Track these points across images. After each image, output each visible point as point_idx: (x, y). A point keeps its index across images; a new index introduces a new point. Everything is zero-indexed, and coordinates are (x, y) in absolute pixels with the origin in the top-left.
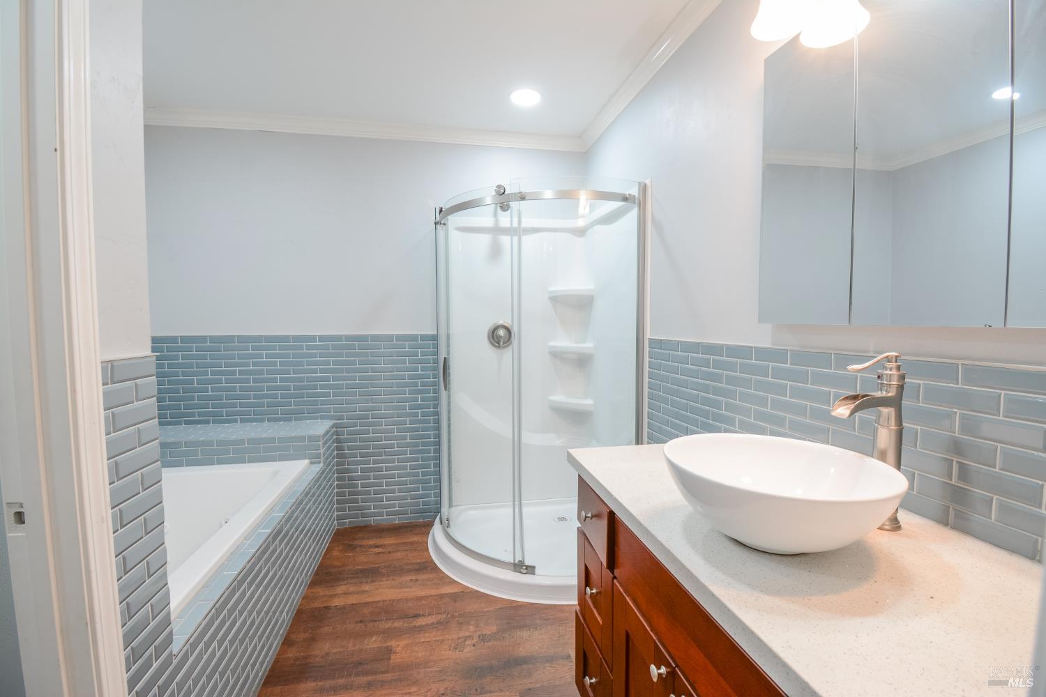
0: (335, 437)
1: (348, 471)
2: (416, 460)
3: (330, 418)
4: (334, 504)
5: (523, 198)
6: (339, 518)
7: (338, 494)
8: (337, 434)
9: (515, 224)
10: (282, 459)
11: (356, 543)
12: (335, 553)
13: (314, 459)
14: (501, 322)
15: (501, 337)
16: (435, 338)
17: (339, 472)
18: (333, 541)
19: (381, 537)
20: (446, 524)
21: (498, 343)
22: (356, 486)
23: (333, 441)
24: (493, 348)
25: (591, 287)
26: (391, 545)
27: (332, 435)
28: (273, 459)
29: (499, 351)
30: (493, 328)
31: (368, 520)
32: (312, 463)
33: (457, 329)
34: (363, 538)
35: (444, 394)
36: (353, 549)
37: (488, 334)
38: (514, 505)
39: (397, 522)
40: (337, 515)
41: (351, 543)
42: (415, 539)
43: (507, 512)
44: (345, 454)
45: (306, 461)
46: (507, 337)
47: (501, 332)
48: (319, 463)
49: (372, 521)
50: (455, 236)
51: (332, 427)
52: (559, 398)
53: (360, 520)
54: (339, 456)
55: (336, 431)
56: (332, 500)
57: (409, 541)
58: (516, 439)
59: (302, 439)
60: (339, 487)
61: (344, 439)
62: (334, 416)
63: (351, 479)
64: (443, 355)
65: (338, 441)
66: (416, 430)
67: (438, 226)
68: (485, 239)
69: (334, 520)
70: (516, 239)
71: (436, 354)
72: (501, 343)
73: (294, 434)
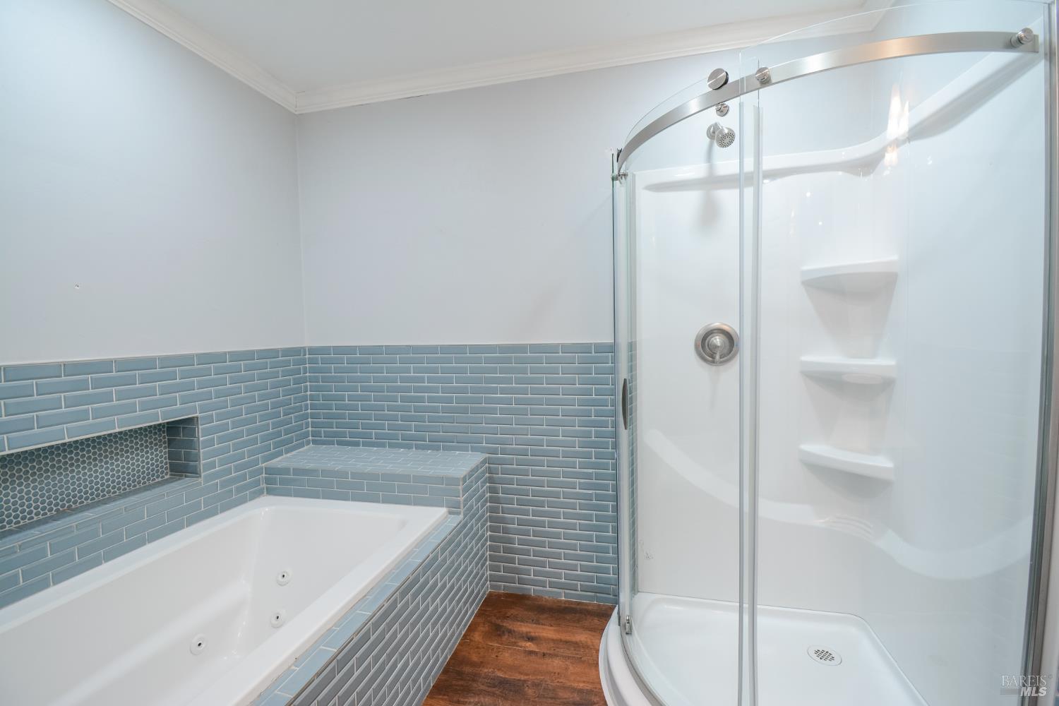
0: (487, 475)
1: (503, 520)
2: (589, 518)
3: (483, 450)
4: (486, 560)
5: (765, 81)
6: (493, 579)
7: (492, 548)
8: (490, 471)
9: (749, 166)
10: (418, 502)
11: (508, 624)
12: (477, 637)
13: (453, 508)
14: (717, 324)
15: (716, 347)
16: (612, 348)
17: (492, 519)
18: (481, 613)
19: (538, 623)
20: (627, 629)
21: (712, 356)
22: (511, 541)
23: (486, 479)
24: (704, 364)
25: (895, 257)
26: (548, 640)
27: (483, 473)
28: (406, 502)
29: (714, 368)
30: (703, 333)
31: (526, 589)
32: (450, 513)
33: (645, 336)
34: (516, 618)
35: (624, 434)
36: (499, 635)
37: (696, 341)
38: (741, 607)
39: (563, 598)
40: (491, 575)
41: (499, 622)
42: (582, 637)
43: (728, 619)
44: (499, 497)
45: (443, 510)
46: (728, 347)
47: (718, 340)
48: (458, 513)
49: (532, 590)
50: (645, 199)
51: (484, 462)
52: (820, 449)
53: (515, 587)
54: (492, 500)
55: (489, 468)
56: (483, 555)
57: (574, 639)
58: (746, 509)
59: (441, 480)
60: (492, 539)
61: (498, 478)
62: (484, 448)
63: (506, 531)
64: (623, 374)
65: (491, 480)
66: (589, 476)
67: (617, 183)
68: (692, 198)
69: (486, 580)
70: (749, 192)
71: (613, 371)
72: (718, 357)
73: (431, 473)
